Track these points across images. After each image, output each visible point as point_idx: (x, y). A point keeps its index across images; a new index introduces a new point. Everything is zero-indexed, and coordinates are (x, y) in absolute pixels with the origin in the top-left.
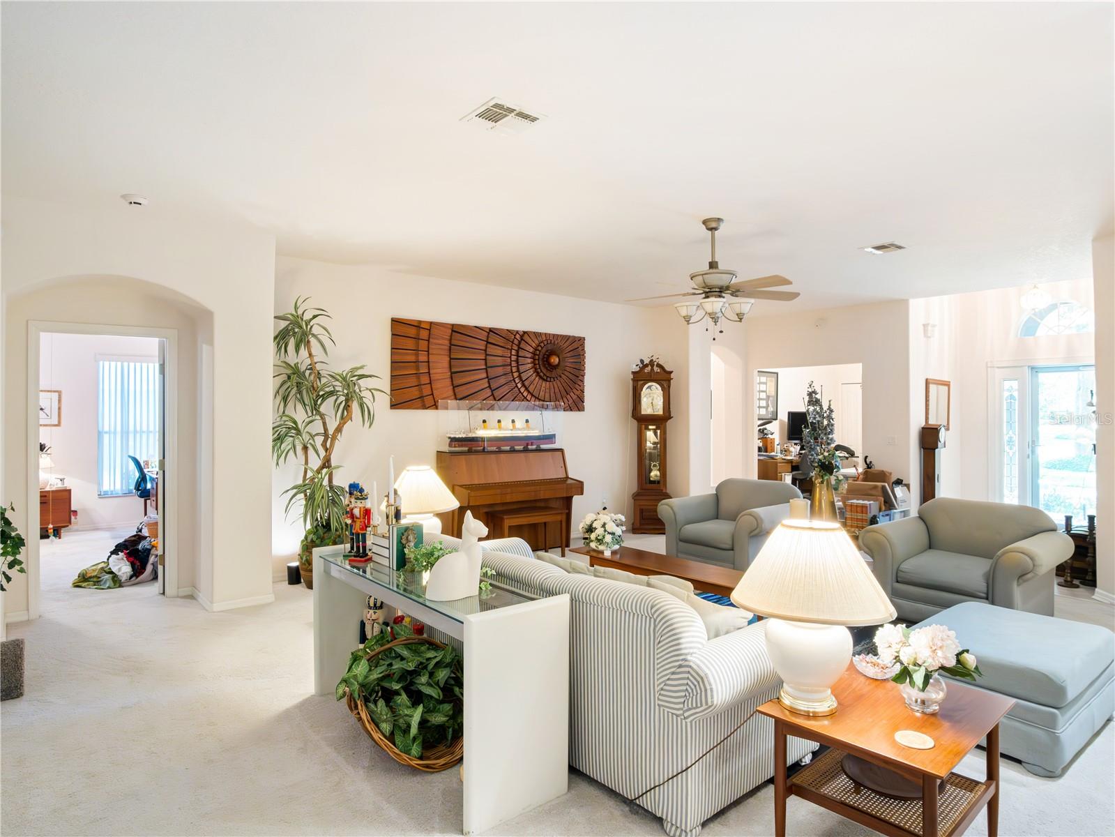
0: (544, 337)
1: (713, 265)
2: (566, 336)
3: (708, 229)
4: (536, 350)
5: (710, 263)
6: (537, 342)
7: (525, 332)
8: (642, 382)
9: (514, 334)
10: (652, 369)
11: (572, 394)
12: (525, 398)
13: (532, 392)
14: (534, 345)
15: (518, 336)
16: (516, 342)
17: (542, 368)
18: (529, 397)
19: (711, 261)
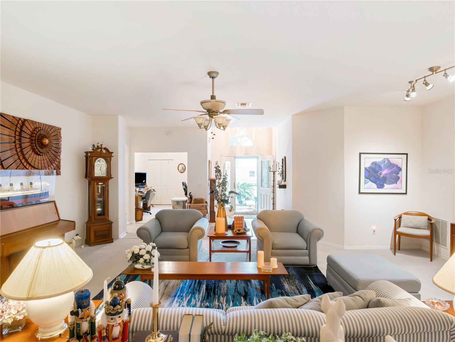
0: (37, 125)
1: (213, 97)
2: (51, 126)
3: (210, 77)
4: (32, 133)
5: (211, 96)
6: (33, 127)
7: (25, 120)
8: (95, 158)
9: (18, 120)
10: (101, 150)
11: (54, 164)
12: (25, 167)
13: (30, 162)
14: (31, 130)
15: (20, 122)
16: (19, 126)
17: (37, 146)
18: (27, 167)
19: (212, 95)
